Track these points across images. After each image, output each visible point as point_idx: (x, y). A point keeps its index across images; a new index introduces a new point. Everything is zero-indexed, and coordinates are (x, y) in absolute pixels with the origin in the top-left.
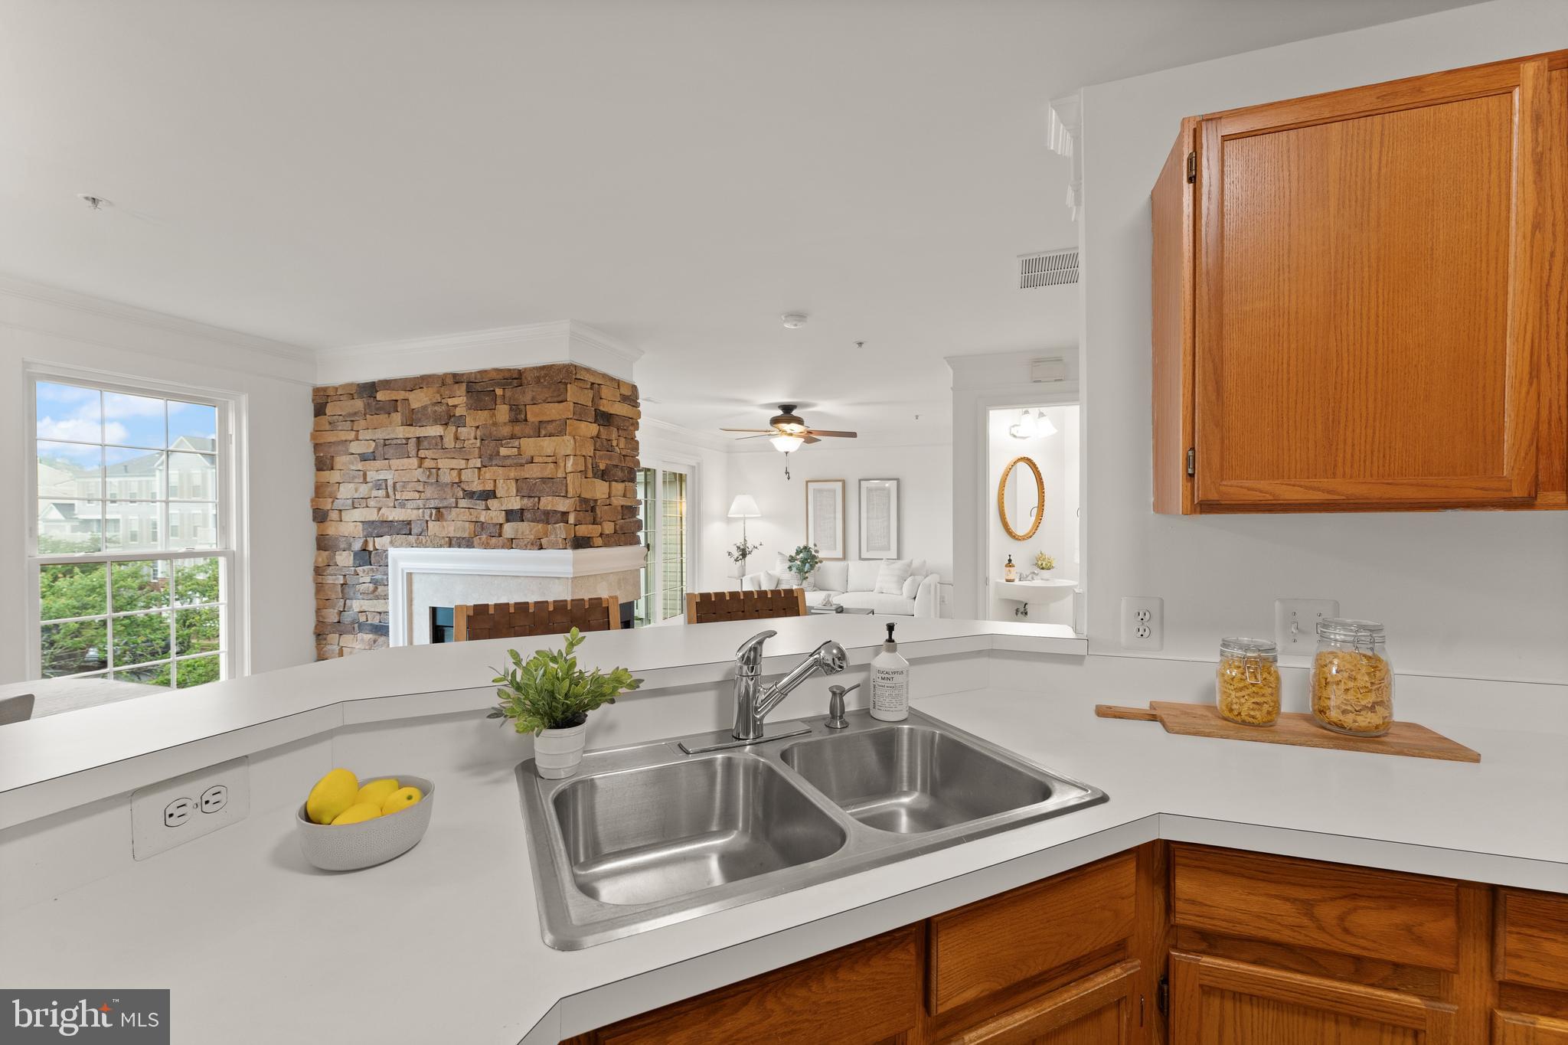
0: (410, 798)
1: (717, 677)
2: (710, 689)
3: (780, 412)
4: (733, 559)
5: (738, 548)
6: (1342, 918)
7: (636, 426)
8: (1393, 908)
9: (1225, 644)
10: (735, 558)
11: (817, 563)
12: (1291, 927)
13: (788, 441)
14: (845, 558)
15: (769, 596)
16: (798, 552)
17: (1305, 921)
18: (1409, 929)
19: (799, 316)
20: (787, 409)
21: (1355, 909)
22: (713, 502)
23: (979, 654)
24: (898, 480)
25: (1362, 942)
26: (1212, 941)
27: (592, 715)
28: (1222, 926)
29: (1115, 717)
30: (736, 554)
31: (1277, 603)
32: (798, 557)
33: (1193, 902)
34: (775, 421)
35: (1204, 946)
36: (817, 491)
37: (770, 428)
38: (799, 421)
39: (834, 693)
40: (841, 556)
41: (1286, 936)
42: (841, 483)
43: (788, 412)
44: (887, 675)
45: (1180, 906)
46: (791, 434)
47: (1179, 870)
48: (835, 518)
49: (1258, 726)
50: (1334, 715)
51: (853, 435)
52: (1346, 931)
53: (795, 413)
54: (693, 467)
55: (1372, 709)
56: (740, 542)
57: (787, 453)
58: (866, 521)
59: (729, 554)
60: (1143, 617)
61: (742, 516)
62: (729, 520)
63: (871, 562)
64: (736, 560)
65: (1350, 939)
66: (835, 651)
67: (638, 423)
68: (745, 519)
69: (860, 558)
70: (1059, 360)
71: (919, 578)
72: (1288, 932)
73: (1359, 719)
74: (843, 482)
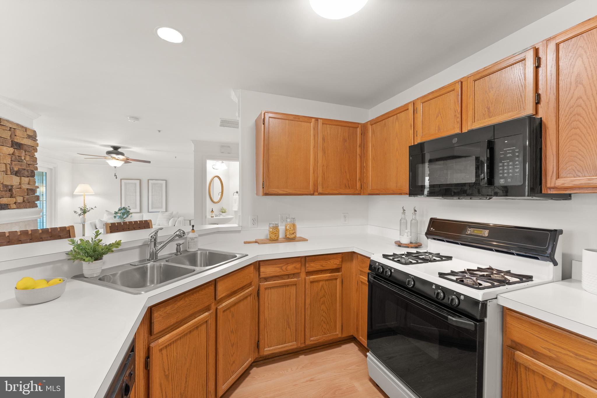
0: (60, 280)
1: (140, 244)
2: (137, 248)
3: (112, 149)
4: (77, 215)
5: (81, 209)
6: (286, 268)
7: (36, 150)
8: (293, 264)
9: (270, 224)
10: (79, 214)
11: (130, 214)
12: (279, 272)
13: (115, 162)
14: (141, 211)
15: (139, 223)
16: (119, 210)
17: (281, 270)
18: (295, 267)
19: (137, 119)
20: (116, 148)
21: (288, 266)
22: (64, 186)
23: (214, 233)
24: (166, 180)
25: (289, 271)
26: (266, 279)
27: (105, 257)
28: (268, 275)
29: (248, 243)
30: (79, 212)
31: (279, 215)
32: (119, 212)
33: (263, 272)
34: (109, 153)
35: (265, 281)
36: (125, 184)
37: (106, 155)
38: (122, 154)
39: (177, 245)
40: (139, 211)
41: (278, 274)
42: (139, 181)
43: (116, 150)
44: (192, 239)
45: (261, 274)
46: (118, 159)
47: (261, 267)
48: (136, 195)
49: (275, 240)
50: (288, 236)
51: (149, 162)
52: (287, 270)
53: (120, 150)
54: (51, 169)
55: (293, 234)
56: (82, 206)
57: (115, 167)
58: (151, 196)
59: (75, 212)
60: (254, 220)
61: (83, 194)
62: (73, 196)
63: (154, 213)
64: (80, 215)
65: (287, 271)
66: (182, 232)
67: (37, 149)
68: (84, 196)
69: (148, 212)
70: (229, 147)
71: (176, 219)
72: (278, 273)
73: (291, 236)
74: (140, 180)
